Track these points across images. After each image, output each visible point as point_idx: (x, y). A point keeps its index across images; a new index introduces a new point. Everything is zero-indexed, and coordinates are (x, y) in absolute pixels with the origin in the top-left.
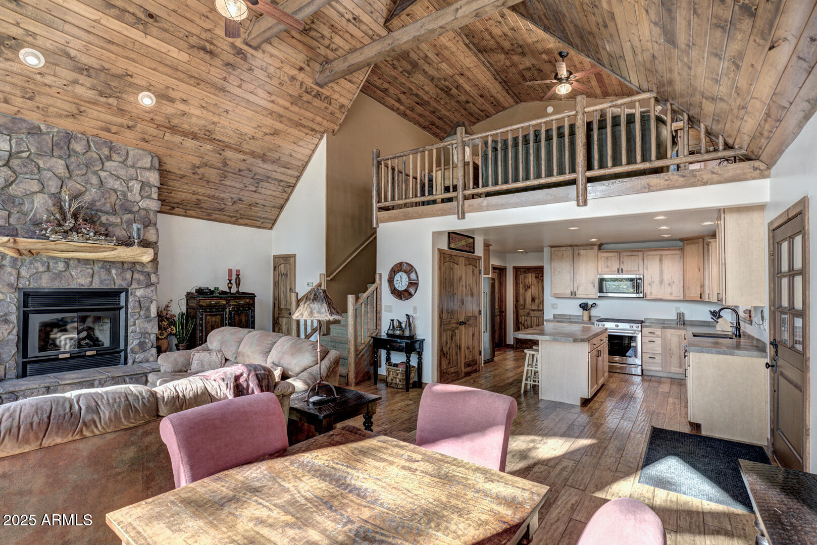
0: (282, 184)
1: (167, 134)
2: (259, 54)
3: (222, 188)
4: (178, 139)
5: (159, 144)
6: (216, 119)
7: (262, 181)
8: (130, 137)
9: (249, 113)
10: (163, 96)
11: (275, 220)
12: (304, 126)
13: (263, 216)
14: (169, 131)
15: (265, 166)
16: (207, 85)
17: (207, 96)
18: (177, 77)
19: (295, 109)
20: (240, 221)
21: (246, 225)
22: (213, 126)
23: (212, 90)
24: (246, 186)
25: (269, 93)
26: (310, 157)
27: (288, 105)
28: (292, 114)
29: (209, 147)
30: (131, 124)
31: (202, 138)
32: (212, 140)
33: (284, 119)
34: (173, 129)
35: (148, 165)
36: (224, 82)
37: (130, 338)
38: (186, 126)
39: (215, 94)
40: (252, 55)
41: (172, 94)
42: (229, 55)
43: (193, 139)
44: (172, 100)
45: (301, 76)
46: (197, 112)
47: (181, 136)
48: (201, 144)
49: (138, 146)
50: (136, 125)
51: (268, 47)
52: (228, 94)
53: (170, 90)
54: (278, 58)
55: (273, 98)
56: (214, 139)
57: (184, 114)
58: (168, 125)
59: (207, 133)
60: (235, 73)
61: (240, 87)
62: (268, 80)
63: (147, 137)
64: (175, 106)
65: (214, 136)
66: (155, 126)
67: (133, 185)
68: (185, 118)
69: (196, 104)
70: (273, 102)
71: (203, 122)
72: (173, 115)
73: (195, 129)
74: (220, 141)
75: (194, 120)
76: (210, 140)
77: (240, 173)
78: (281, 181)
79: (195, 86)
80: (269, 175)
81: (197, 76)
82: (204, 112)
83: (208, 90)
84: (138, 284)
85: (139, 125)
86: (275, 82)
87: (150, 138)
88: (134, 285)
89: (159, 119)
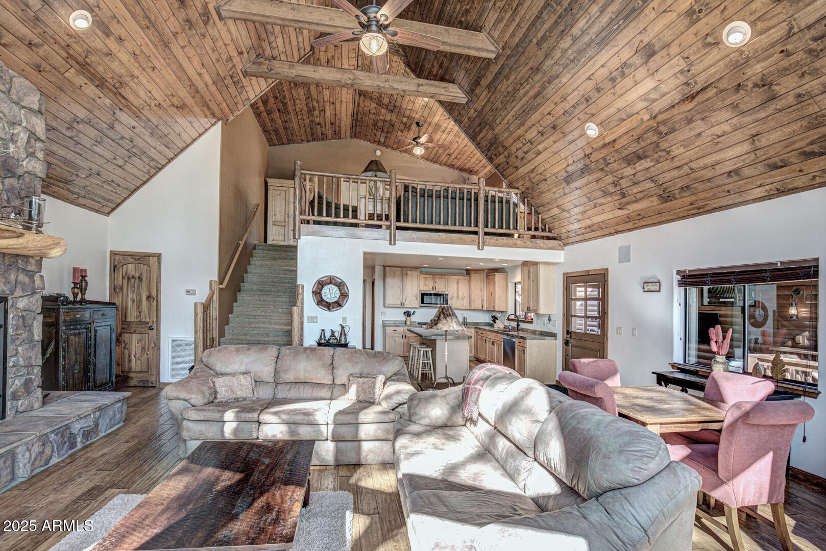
0: (152, 163)
1: (72, 70)
2: (220, 24)
3: (89, 155)
4: (80, 80)
5: (53, 79)
6: (136, 73)
7: (135, 155)
8: (22, 57)
9: (172, 78)
10: (102, 26)
11: (118, 205)
12: (209, 108)
13: (111, 198)
14: (78, 67)
15: (149, 140)
16: (156, 34)
17: (147, 45)
18: (133, 10)
19: (213, 88)
20: (81, 201)
21: (83, 206)
22: (128, 79)
23: (156, 40)
24: (115, 158)
25: (203, 65)
26: (194, 140)
27: (210, 82)
28: (208, 93)
29: (108, 102)
30: (37, 40)
31: (108, 88)
32: (118, 94)
33: (198, 95)
34: (84, 67)
35: (36, 107)
36: (174, 38)
37: (9, 376)
38: (100, 69)
39: (156, 46)
40: (214, 23)
41: (114, 27)
42: (196, 13)
43: (97, 86)
44: (107, 33)
45: (237, 60)
46: (124, 57)
47: (88, 78)
48: (101, 95)
49: (24, 73)
50: (42, 45)
51: (230, 23)
52: (168, 52)
53: (115, 21)
54: (231, 34)
55: (203, 71)
56: (120, 94)
57: (109, 54)
58: (81, 60)
59: (118, 85)
60: (189, 32)
61: (183, 47)
62: (210, 52)
63: (44, 64)
64: (107, 41)
65: (122, 91)
66: (65, 55)
67: (18, 134)
68: (106, 59)
69: (130, 49)
70: (200, 74)
71: (122, 71)
72: (96, 50)
73: (108, 76)
74: (124, 98)
75: (115, 65)
76: (115, 94)
77: (121, 142)
78: (153, 160)
79: (142, 29)
80: (146, 151)
81: (153, 19)
82: (132, 60)
83: (153, 38)
84: (23, 289)
85: (46, 47)
86: (214, 56)
87: (48, 68)
88: (18, 293)
89: (77, 48)
